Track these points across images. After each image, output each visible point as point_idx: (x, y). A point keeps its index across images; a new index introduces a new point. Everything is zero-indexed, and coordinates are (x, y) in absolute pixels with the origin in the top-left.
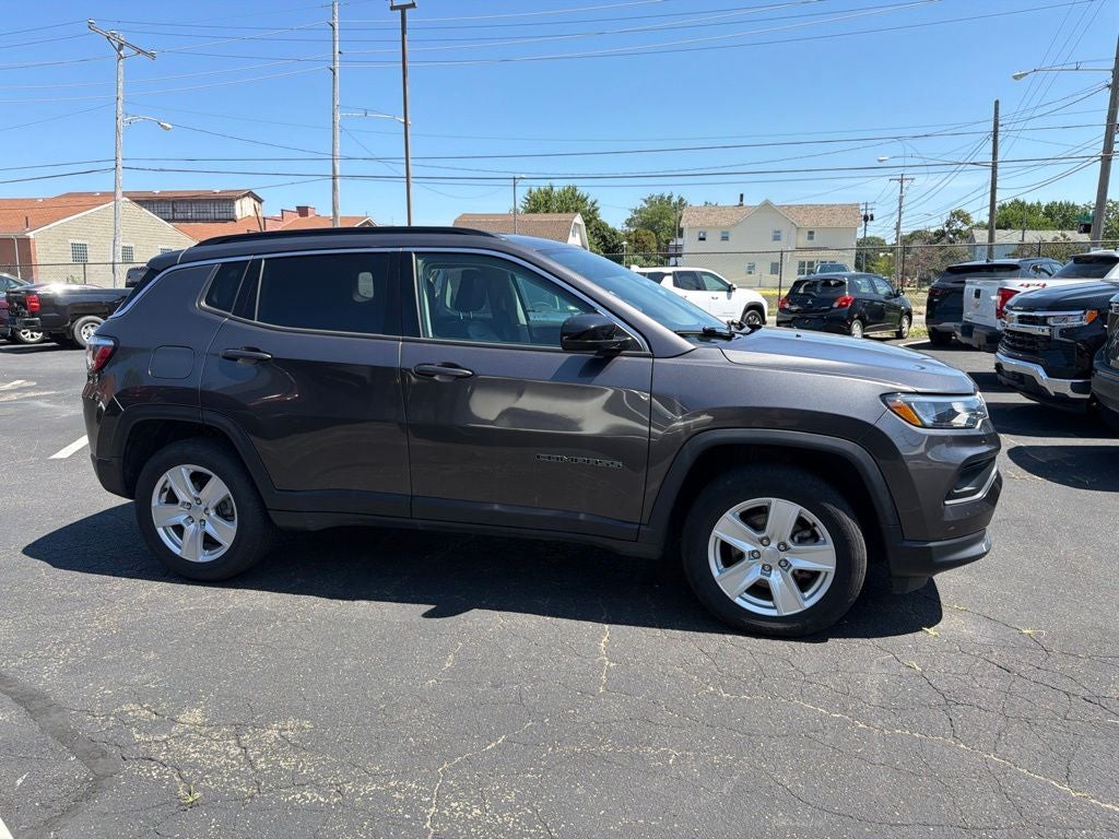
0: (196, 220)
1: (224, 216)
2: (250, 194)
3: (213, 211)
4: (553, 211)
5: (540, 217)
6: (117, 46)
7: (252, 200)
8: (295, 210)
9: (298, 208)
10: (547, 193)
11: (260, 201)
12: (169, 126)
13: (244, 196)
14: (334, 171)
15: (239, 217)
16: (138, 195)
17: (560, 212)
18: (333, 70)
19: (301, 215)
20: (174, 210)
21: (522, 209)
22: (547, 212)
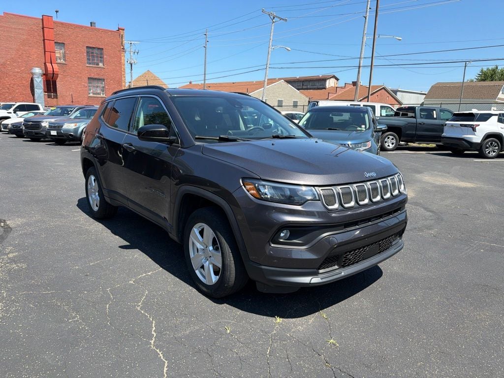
0: (310, 89)
1: (322, 87)
2: (334, 77)
3: (318, 85)
4: (496, 80)
5: (487, 83)
6: (272, 17)
7: (334, 79)
8: (351, 83)
9: (353, 82)
10: (493, 70)
11: (337, 79)
12: (289, 49)
13: (331, 78)
14: (360, 64)
15: (327, 87)
16: (287, 79)
17: (500, 80)
18: (365, 18)
19: (354, 86)
20: (303, 85)
21: (475, 80)
22: (492, 80)
